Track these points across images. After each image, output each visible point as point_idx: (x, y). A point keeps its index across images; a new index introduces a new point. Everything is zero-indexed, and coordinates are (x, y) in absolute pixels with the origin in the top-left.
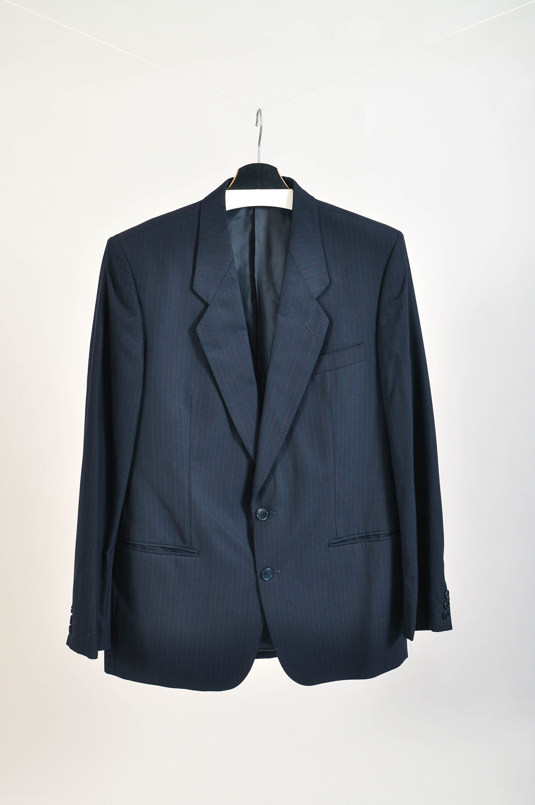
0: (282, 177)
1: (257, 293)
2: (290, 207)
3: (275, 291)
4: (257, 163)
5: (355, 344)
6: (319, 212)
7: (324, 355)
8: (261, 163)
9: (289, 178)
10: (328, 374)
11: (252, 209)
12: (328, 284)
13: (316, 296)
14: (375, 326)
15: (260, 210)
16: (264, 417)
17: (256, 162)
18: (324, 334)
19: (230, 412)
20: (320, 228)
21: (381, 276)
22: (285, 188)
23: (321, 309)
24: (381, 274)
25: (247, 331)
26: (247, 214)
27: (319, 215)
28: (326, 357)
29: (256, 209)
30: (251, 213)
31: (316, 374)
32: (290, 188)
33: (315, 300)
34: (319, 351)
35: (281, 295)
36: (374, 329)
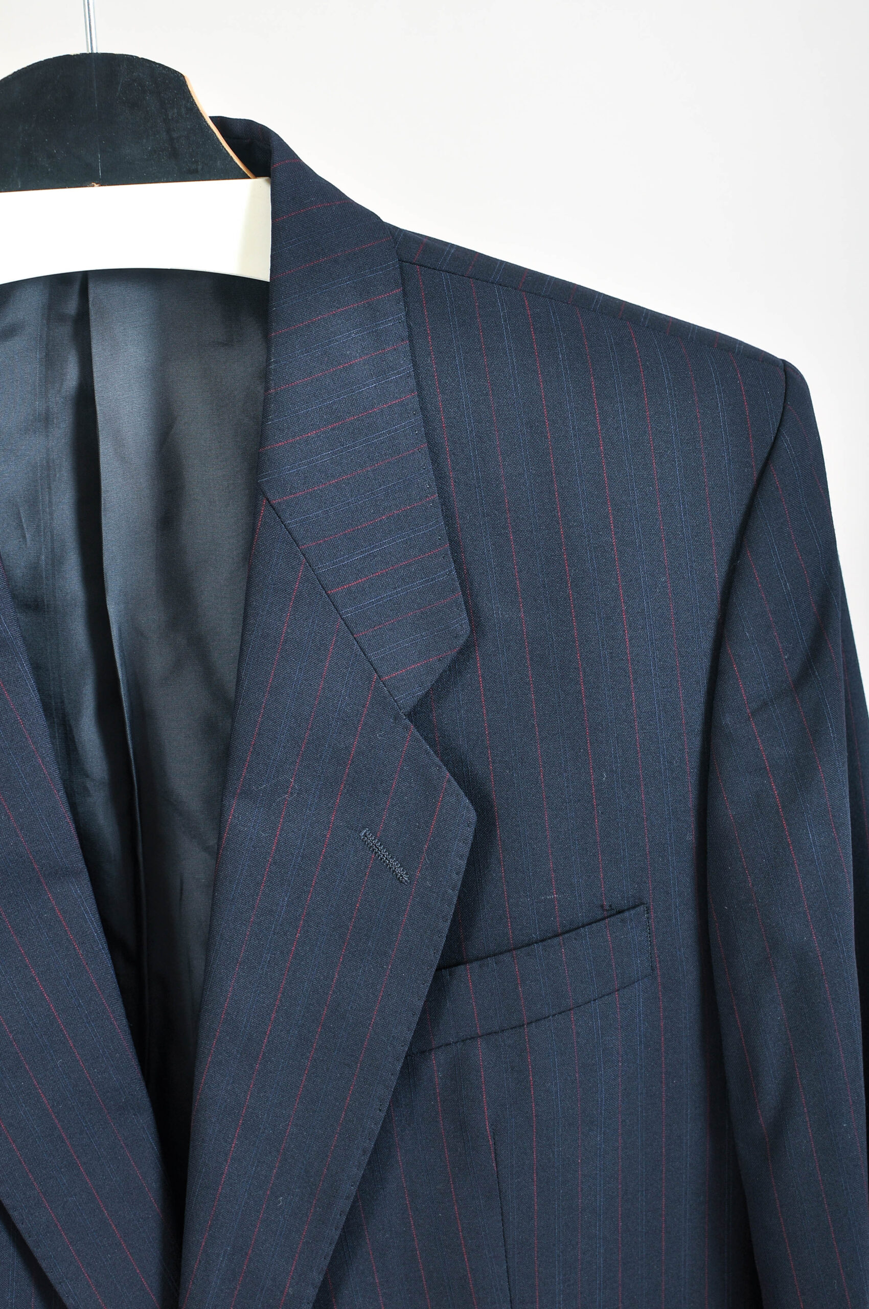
0: (211, 118)
1: (128, 732)
2: (261, 271)
3: (208, 674)
4: (85, 51)
5: (602, 906)
6: (403, 284)
7: (458, 964)
8: (101, 50)
9: (249, 125)
10: (481, 1052)
11: (76, 287)
12: (466, 637)
13: (407, 699)
14: (691, 819)
15: (117, 290)
16: (194, 1263)
17: (77, 47)
18: (458, 879)
19: (38, 1253)
20: (415, 365)
21: (718, 588)
22: (229, 173)
23: (437, 760)
24: (718, 575)
25: (85, 876)
26: (52, 312)
27: (406, 303)
28: (467, 976)
29: (91, 286)
30: (71, 307)
31: (423, 1052)
32: (257, 175)
33: (407, 721)
34: (434, 958)
35: (236, 697)
36: (691, 837)
